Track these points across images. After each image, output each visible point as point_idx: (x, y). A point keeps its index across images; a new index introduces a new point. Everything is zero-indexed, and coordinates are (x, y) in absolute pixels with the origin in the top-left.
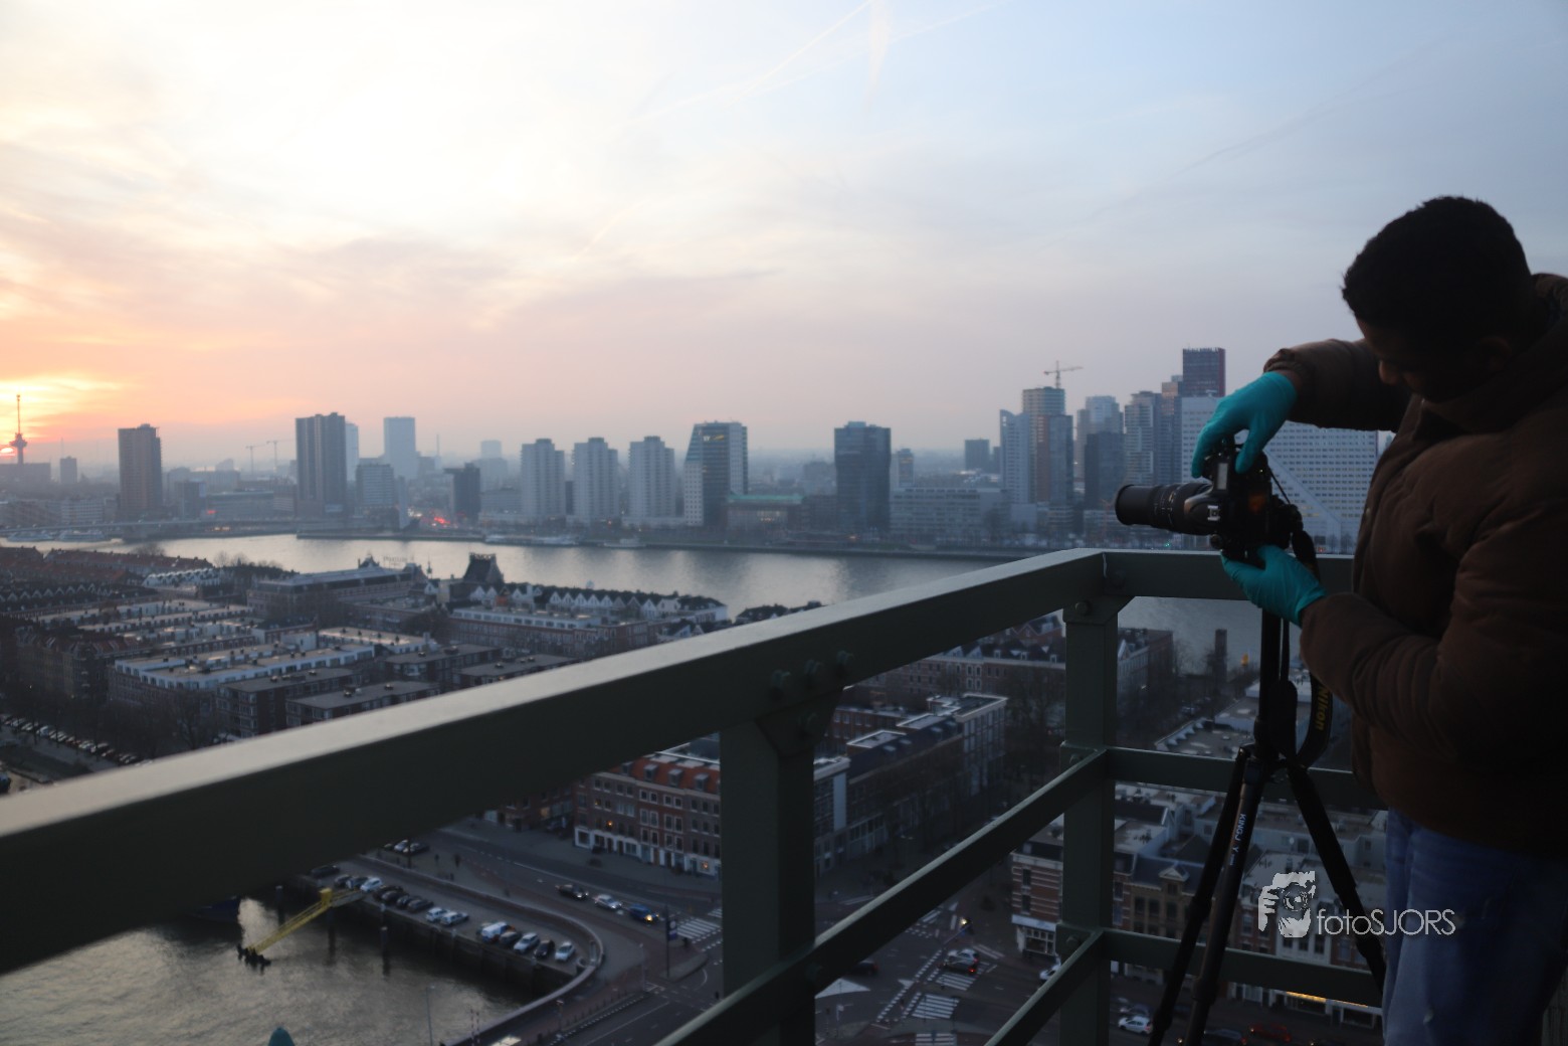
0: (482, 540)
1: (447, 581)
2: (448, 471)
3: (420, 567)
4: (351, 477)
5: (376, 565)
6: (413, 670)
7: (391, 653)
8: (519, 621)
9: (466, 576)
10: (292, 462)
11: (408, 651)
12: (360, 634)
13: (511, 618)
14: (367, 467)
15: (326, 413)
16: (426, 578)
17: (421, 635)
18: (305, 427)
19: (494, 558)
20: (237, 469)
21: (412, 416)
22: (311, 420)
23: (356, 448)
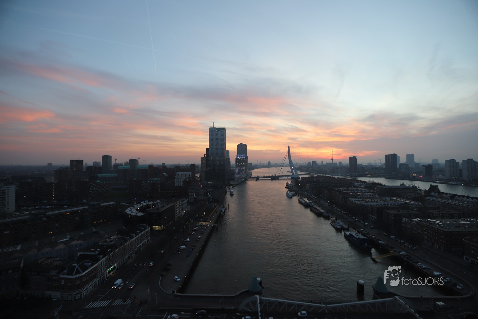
0: (433, 182)
2: (423, 166)
3: (416, 187)
4: (398, 166)
5: (405, 185)
6: (414, 209)
7: (409, 204)
8: (445, 202)
9: (429, 190)
10: (384, 163)
11: (413, 204)
12: (401, 199)
13: (443, 201)
14: (402, 165)
15: (392, 153)
16: (418, 189)
17: (417, 201)
18: (387, 157)
19: (437, 186)
20: (372, 164)
21: (413, 154)
22: (389, 155)
23: (399, 161)
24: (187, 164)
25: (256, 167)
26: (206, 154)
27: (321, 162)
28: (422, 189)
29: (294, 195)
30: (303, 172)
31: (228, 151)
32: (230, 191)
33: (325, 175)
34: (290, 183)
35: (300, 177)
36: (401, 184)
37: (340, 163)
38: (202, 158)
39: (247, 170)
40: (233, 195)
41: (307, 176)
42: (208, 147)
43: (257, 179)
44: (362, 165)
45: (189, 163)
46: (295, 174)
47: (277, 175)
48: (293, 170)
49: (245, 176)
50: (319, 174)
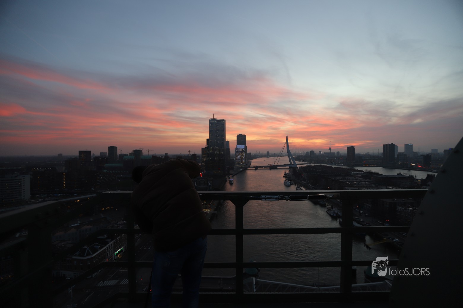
0: (431, 171)
1: (420, 179)
2: (421, 155)
3: (413, 176)
4: (396, 156)
5: (402, 174)
9: (426, 179)
10: (382, 153)
14: (400, 154)
15: (390, 143)
16: (415, 178)
18: (385, 146)
19: (434, 175)
20: (370, 154)
21: (412, 144)
22: (387, 145)
23: (397, 150)
24: (189, 154)
25: (256, 156)
26: (207, 145)
27: (319, 152)
28: (419, 179)
29: (291, 184)
30: (301, 162)
31: (228, 142)
32: (229, 180)
33: (322, 165)
34: (288, 172)
35: (298, 166)
36: (398, 173)
37: (338, 153)
38: (202, 149)
39: (246, 160)
40: (233, 183)
41: (305, 166)
42: (208, 138)
43: (256, 168)
44: (359, 154)
45: (190, 153)
46: (293, 163)
47: (276, 164)
48: (291, 160)
49: (244, 166)
50: (316, 163)
